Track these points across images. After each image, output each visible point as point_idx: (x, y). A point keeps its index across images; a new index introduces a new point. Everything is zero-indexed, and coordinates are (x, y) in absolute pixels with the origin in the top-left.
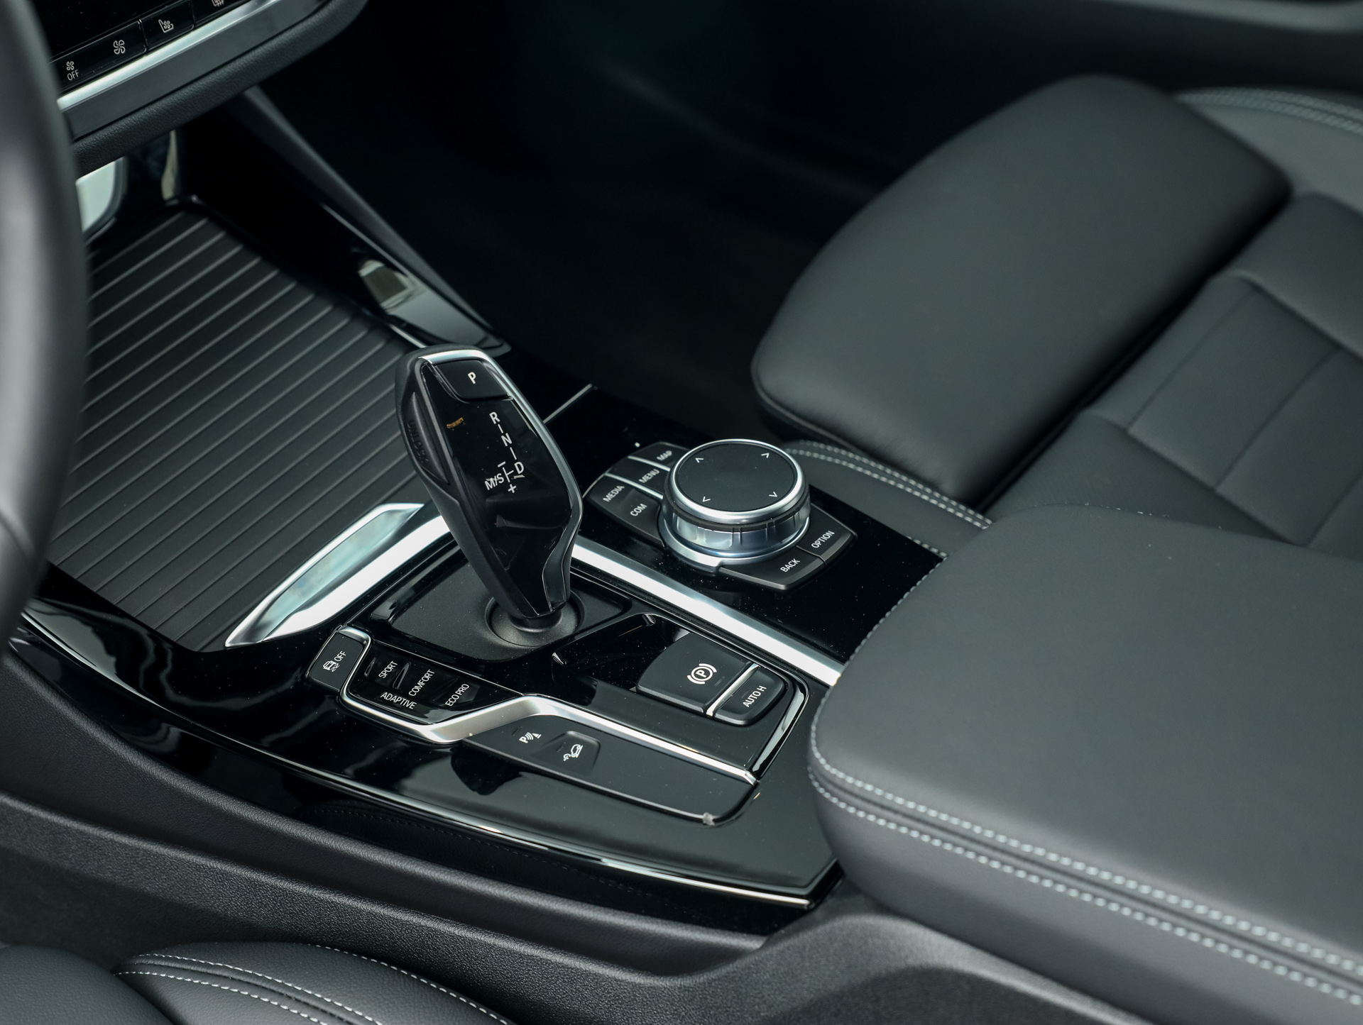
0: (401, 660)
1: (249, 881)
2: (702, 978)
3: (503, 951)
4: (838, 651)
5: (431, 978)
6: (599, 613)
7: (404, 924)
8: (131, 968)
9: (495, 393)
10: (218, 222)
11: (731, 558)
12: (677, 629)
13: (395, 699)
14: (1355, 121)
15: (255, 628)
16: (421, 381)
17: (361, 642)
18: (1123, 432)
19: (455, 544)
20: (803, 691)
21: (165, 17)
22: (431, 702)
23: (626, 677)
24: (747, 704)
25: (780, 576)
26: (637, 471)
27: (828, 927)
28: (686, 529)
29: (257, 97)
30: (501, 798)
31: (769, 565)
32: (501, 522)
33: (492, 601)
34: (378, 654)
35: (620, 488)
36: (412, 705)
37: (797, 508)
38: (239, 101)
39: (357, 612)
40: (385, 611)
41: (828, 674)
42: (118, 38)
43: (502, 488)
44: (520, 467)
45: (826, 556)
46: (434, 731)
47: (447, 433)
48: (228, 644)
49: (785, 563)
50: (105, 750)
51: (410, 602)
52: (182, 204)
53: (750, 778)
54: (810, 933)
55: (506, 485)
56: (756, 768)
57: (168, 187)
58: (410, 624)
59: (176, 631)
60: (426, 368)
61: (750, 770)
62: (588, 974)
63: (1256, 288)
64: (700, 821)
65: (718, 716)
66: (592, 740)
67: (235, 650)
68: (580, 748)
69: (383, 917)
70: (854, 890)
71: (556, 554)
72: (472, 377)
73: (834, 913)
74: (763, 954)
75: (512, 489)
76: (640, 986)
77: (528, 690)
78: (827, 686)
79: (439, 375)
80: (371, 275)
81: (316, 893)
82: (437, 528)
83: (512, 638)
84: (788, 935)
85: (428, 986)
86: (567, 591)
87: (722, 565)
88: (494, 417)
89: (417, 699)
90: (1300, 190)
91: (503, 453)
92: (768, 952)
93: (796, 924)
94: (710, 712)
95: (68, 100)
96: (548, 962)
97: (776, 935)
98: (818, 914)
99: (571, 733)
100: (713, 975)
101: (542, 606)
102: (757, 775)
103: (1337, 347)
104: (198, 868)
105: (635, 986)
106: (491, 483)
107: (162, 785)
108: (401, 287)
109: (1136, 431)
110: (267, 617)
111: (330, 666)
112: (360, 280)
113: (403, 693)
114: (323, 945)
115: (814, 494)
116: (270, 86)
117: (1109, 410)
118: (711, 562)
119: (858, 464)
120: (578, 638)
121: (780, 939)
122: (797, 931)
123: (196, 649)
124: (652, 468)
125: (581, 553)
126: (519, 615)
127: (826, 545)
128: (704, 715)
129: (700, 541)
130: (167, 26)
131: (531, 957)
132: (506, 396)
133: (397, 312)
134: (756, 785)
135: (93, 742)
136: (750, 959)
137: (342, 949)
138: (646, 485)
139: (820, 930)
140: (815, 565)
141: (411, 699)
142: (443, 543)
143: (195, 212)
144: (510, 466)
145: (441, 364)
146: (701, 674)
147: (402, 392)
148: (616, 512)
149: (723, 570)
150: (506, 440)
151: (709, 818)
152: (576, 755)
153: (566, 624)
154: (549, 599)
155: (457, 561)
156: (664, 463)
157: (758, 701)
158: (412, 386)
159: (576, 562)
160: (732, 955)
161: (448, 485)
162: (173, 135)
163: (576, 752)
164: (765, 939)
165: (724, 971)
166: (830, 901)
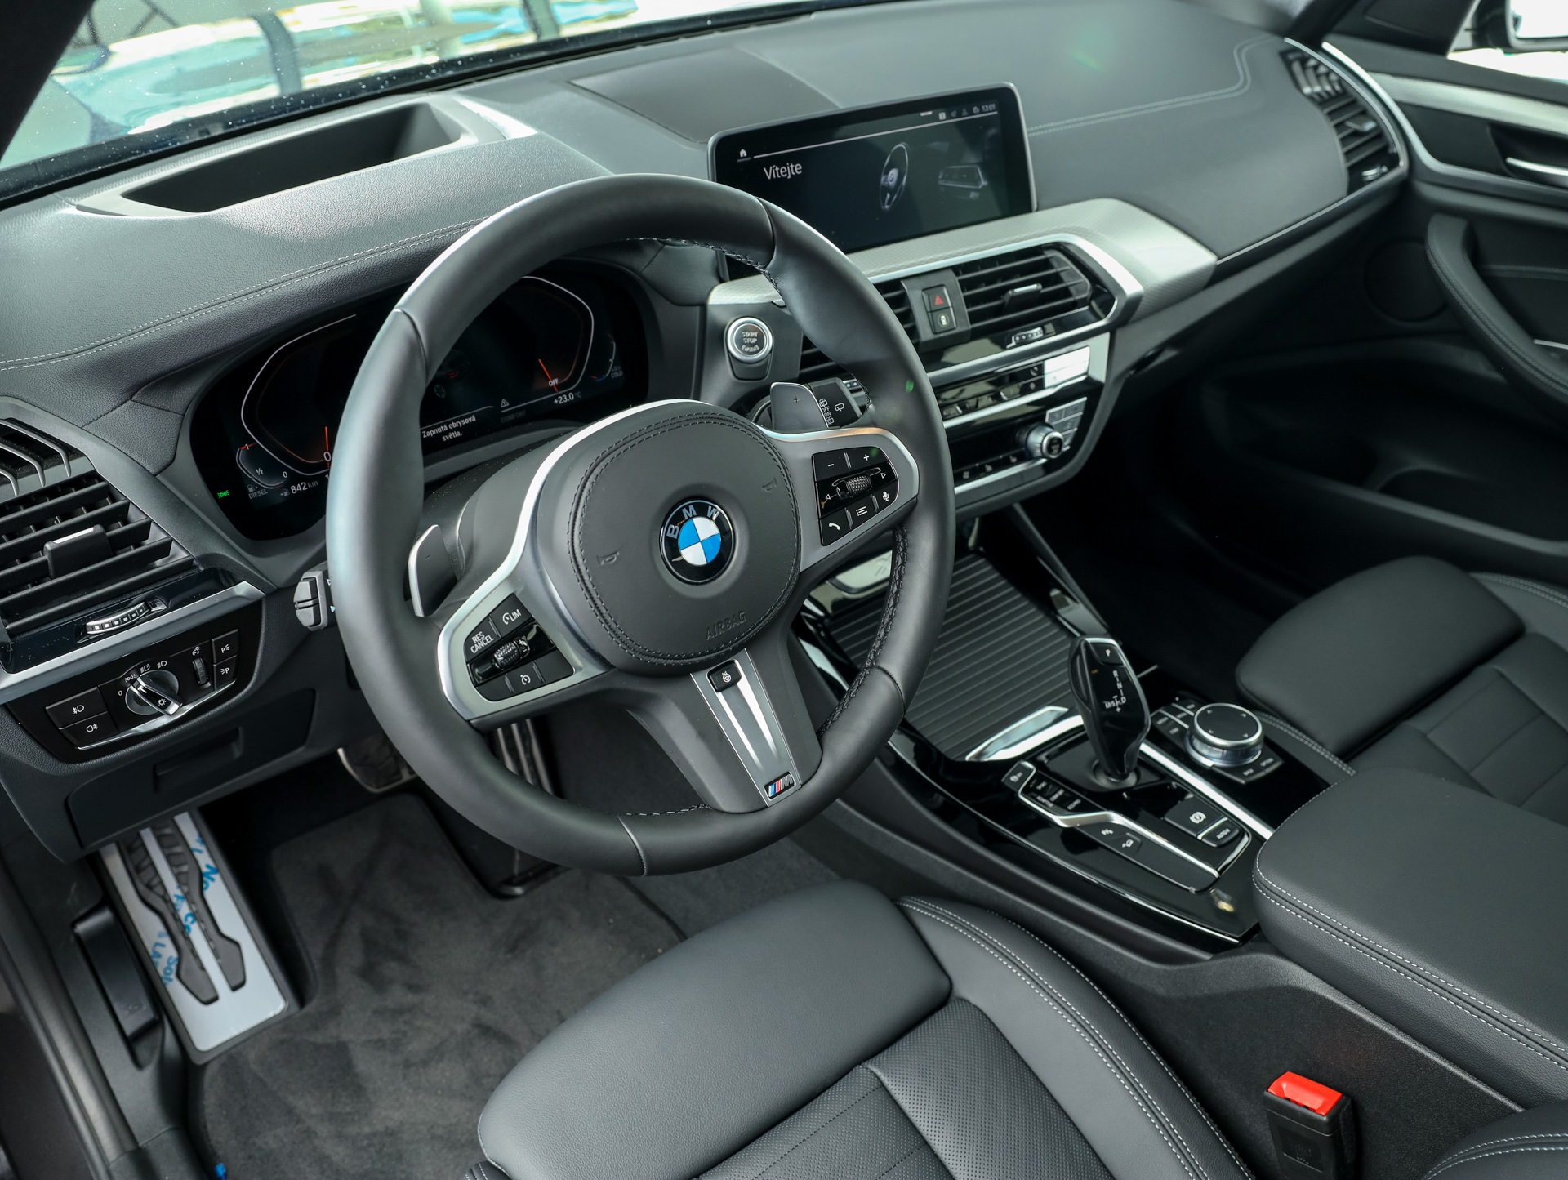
0: (1049, 782)
1: (959, 873)
2: (1176, 968)
3: (1076, 933)
4: (1272, 821)
5: (1041, 938)
6: (1148, 778)
7: (1029, 909)
8: (903, 902)
9: (1116, 662)
10: (990, 561)
11: (1219, 763)
12: (1186, 793)
13: (1044, 801)
14: (1564, 601)
15: (981, 754)
16: (1083, 650)
17: (1031, 771)
18: (1424, 736)
19: (1084, 730)
20: (1248, 836)
21: (989, 464)
22: (1062, 805)
23: (1160, 812)
24: (1219, 837)
25: (1243, 777)
26: (1176, 712)
27: (1248, 956)
28: (1197, 743)
29: (1018, 507)
30: (1085, 857)
31: (1238, 770)
32: (1107, 724)
33: (1096, 762)
34: (1038, 778)
35: (1165, 719)
36: (1051, 805)
37: (1256, 744)
38: (1010, 509)
39: (1031, 755)
40: (1043, 757)
41: (1266, 833)
42: (966, 470)
43: (1114, 708)
44: (1124, 700)
45: (1269, 770)
46: (1060, 820)
47: (1092, 676)
48: (967, 758)
49: (1246, 770)
50: (903, 798)
51: (1056, 755)
52: (975, 551)
53: (1216, 873)
54: (1238, 958)
55: (1116, 707)
56: (1219, 869)
57: (971, 542)
58: (1056, 766)
59: (944, 749)
60: (1087, 644)
61: (1216, 870)
62: (1117, 953)
63: (1502, 676)
64: (1188, 890)
65: (1204, 840)
66: (1138, 839)
67: (970, 763)
68: (1132, 842)
69: (1020, 904)
70: (1264, 940)
71: (1133, 745)
72: (1108, 652)
73: (1252, 950)
74: (1211, 963)
75: (1118, 710)
76: (1143, 964)
77: (1109, 809)
78: (1265, 840)
79: (1092, 648)
80: (1056, 596)
81: (990, 886)
82: (1077, 721)
83: (1104, 782)
84: (1226, 956)
85: (1038, 942)
86: (1135, 764)
87: (1214, 766)
88: (1115, 673)
89: (1055, 802)
90: (1529, 630)
91: (1117, 692)
92: (1214, 962)
93: (1230, 951)
94: (1200, 837)
95: (959, 489)
96: (1098, 943)
97: (1219, 954)
98: (1243, 949)
99: (1128, 834)
100: (1182, 967)
101: (1122, 769)
102: (1220, 872)
103: (1543, 713)
104: (936, 861)
105: (1141, 964)
106: (1108, 705)
107: (926, 819)
108: (1067, 604)
109: (1431, 736)
110: (987, 750)
111: (1014, 778)
112: (1050, 598)
113: (1048, 798)
114: (991, 911)
115: (1266, 741)
116: (1025, 504)
117: (1418, 724)
118: (1208, 763)
119: (1285, 727)
120: (1135, 789)
121: (1221, 957)
122: (1231, 955)
123: (952, 758)
124: (1182, 712)
125: (1145, 748)
126: (1109, 770)
127: (1268, 765)
128: (1196, 838)
129: (1205, 752)
130: (989, 468)
131: (1089, 939)
132: (1122, 664)
133: (1066, 616)
134: (1218, 879)
135: (898, 792)
136: (1202, 964)
137: (1000, 915)
138: (1181, 719)
139: (1244, 957)
140: (1262, 774)
141: (1051, 802)
142: (1079, 729)
143: (980, 555)
144: (1119, 699)
145: (1094, 644)
146: (1197, 817)
147: (1073, 653)
148: (1163, 730)
149: (1214, 768)
150: (1120, 685)
151: (1193, 890)
152: (1129, 845)
153: (1131, 780)
154: (1126, 766)
155: (1084, 739)
156: (1191, 710)
157: (1225, 836)
158: (1078, 651)
159: (1142, 753)
160: (1194, 960)
161: (1087, 702)
162: (977, 520)
163: (1129, 844)
164: (1212, 955)
165: (1188, 966)
166: (1250, 944)
